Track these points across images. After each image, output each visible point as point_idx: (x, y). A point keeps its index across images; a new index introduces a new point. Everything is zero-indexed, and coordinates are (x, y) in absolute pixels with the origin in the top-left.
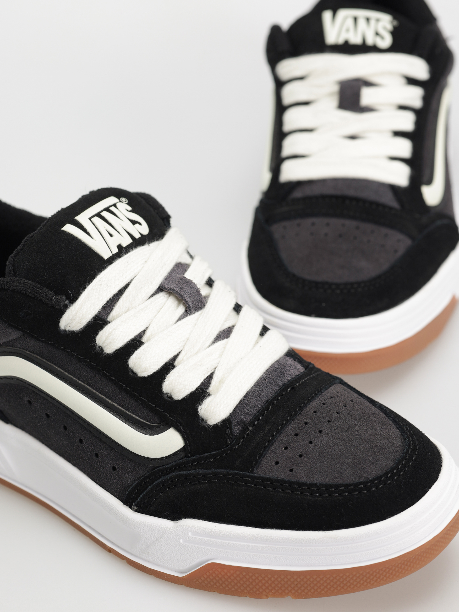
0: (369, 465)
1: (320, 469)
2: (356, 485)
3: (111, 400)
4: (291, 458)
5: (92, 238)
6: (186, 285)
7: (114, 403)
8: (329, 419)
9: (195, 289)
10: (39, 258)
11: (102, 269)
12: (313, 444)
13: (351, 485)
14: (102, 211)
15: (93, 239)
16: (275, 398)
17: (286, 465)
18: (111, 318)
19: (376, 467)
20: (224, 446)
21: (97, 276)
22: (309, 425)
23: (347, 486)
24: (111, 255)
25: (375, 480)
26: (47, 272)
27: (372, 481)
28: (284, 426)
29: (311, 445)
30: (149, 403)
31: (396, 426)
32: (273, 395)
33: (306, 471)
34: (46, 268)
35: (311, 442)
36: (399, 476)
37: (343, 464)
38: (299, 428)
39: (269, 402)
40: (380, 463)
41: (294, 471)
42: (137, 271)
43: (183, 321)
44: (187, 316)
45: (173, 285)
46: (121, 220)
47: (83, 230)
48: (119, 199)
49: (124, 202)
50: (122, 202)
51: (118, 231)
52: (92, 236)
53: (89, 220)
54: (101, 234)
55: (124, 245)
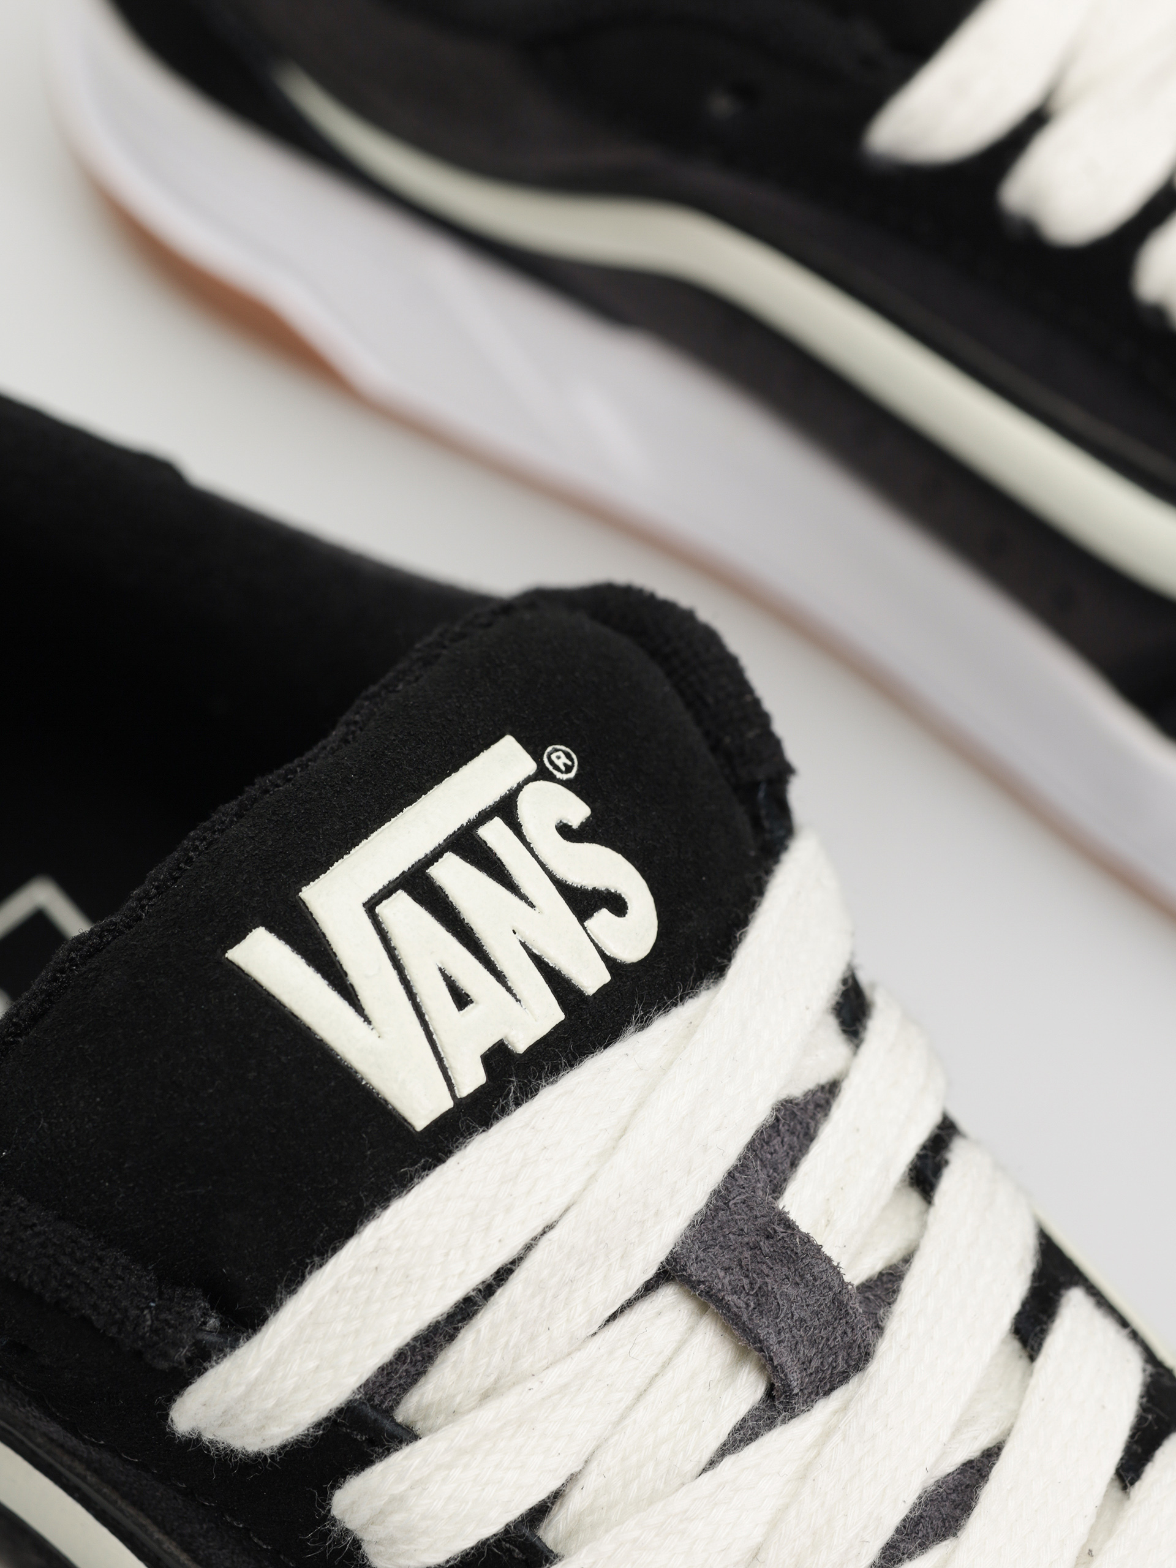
5: (367, 1020)
6: (785, 1269)
9: (831, 1289)
10: (99, 1108)
11: (391, 1186)
14: (435, 856)
15: (370, 1023)
18: (412, 1411)
21: (362, 1223)
24: (449, 1104)
26: (131, 1185)
34: (126, 1165)
42: (558, 1205)
43: (751, 1453)
44: (770, 1425)
45: (727, 1269)
46: (523, 897)
47: (325, 976)
48: (537, 756)
49: (559, 775)
50: (551, 778)
51: (501, 966)
52: (368, 1011)
53: (362, 910)
54: (411, 995)
55: (521, 1044)
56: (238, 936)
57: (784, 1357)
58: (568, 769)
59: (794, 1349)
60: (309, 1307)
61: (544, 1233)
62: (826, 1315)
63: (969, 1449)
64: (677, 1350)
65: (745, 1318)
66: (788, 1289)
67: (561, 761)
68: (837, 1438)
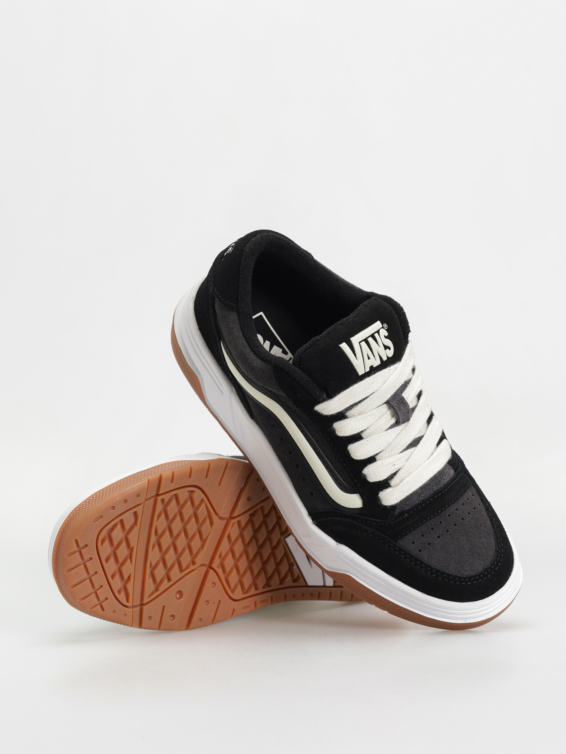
0: (467, 565)
1: (438, 557)
2: (455, 577)
3: (327, 458)
4: (423, 543)
7: (328, 462)
8: (456, 523)
11: (355, 383)
12: (440, 539)
13: (451, 575)
14: (368, 337)
15: (357, 359)
16: (428, 499)
17: (418, 546)
18: (348, 414)
19: (471, 568)
20: (386, 519)
22: (442, 524)
23: (449, 575)
24: (364, 372)
25: (467, 578)
27: (465, 578)
28: (427, 521)
29: (438, 539)
30: (351, 474)
31: (494, 537)
32: (428, 497)
33: (428, 555)
35: (439, 537)
36: (482, 580)
37: (452, 559)
38: (435, 525)
39: (424, 501)
40: (475, 566)
41: (421, 552)
42: (376, 389)
43: (392, 429)
44: (396, 426)
45: (395, 403)
46: (379, 345)
47: (352, 351)
48: (383, 325)
49: (385, 328)
50: (384, 328)
51: (374, 355)
52: (357, 357)
53: (358, 343)
54: (363, 357)
55: (375, 366)
56: (341, 343)
57: (401, 417)
58: (386, 327)
59: (402, 416)
60: (340, 397)
61: (373, 393)
62: (407, 413)
63: (419, 435)
64: (385, 413)
65: (397, 411)
66: (403, 408)
67: (385, 326)
68: (404, 430)
